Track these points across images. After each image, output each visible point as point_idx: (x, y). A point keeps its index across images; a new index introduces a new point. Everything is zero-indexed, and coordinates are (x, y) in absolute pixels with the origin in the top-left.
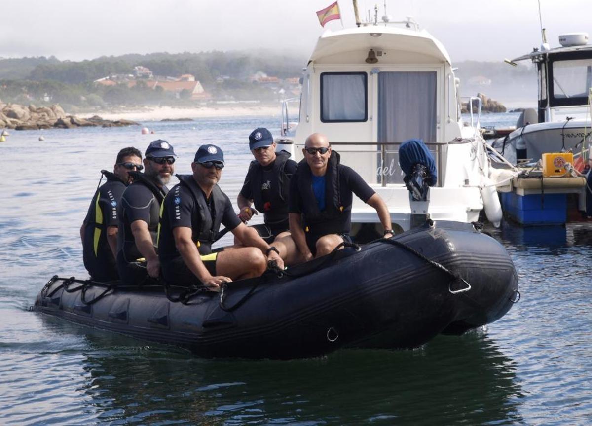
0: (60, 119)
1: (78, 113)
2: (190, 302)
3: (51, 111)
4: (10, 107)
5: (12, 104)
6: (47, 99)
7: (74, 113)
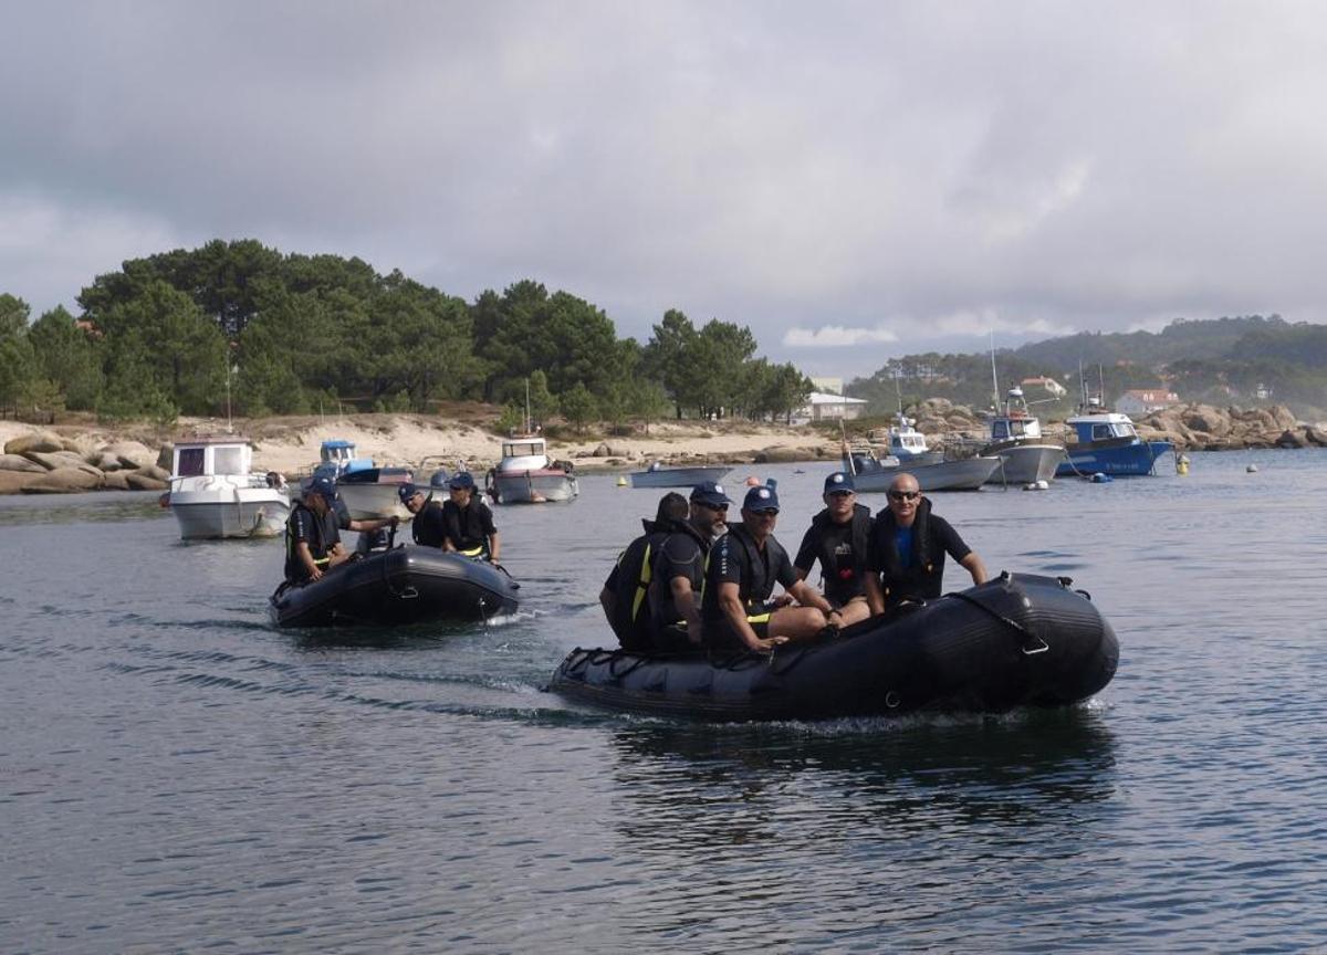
0: (1288, 431)
1: (1321, 421)
2: (735, 668)
3: (1271, 417)
4: (1195, 410)
5: (1199, 403)
6: (1263, 394)
7: (1314, 420)
